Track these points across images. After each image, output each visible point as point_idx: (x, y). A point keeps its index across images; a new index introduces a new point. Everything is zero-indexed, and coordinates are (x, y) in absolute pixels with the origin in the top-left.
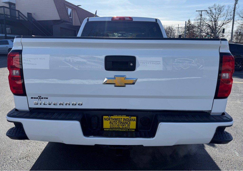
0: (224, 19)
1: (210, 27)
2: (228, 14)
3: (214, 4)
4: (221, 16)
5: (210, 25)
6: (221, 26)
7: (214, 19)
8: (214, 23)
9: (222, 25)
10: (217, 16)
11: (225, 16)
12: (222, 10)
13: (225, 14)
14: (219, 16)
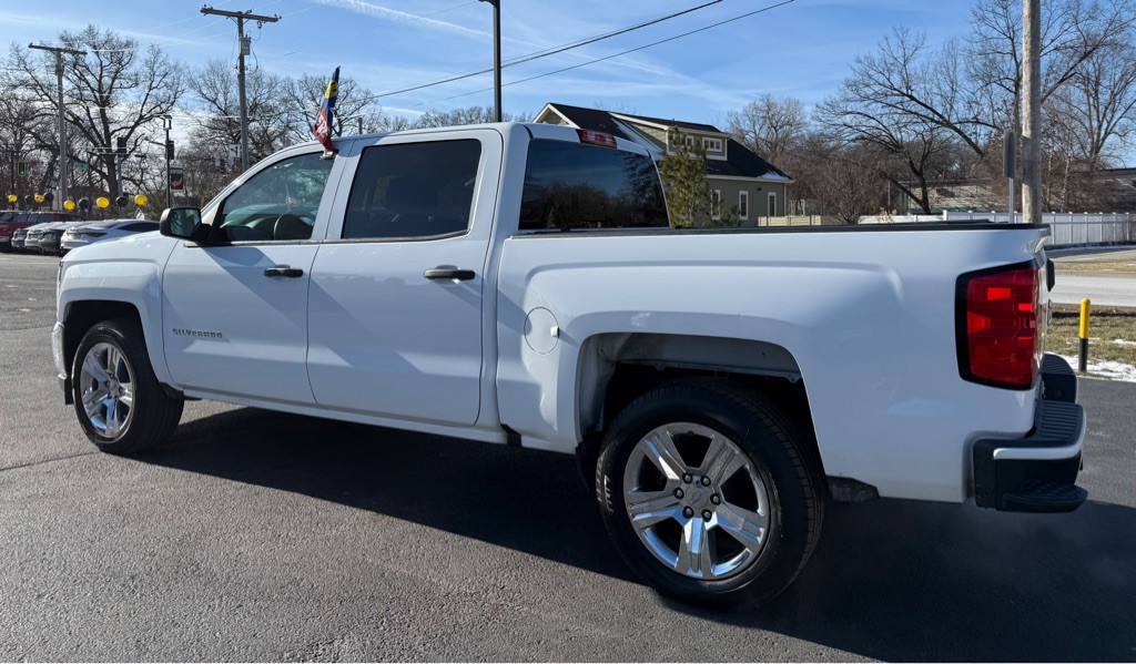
0: (143, 98)
1: (80, 126)
2: (157, 79)
3: (86, 27)
4: (126, 85)
5: (78, 118)
6: (133, 128)
7: (93, 90)
8: (94, 110)
9: (137, 124)
10: (107, 80)
11: (140, 86)
12: (126, 60)
13: (142, 78)
14: (117, 81)
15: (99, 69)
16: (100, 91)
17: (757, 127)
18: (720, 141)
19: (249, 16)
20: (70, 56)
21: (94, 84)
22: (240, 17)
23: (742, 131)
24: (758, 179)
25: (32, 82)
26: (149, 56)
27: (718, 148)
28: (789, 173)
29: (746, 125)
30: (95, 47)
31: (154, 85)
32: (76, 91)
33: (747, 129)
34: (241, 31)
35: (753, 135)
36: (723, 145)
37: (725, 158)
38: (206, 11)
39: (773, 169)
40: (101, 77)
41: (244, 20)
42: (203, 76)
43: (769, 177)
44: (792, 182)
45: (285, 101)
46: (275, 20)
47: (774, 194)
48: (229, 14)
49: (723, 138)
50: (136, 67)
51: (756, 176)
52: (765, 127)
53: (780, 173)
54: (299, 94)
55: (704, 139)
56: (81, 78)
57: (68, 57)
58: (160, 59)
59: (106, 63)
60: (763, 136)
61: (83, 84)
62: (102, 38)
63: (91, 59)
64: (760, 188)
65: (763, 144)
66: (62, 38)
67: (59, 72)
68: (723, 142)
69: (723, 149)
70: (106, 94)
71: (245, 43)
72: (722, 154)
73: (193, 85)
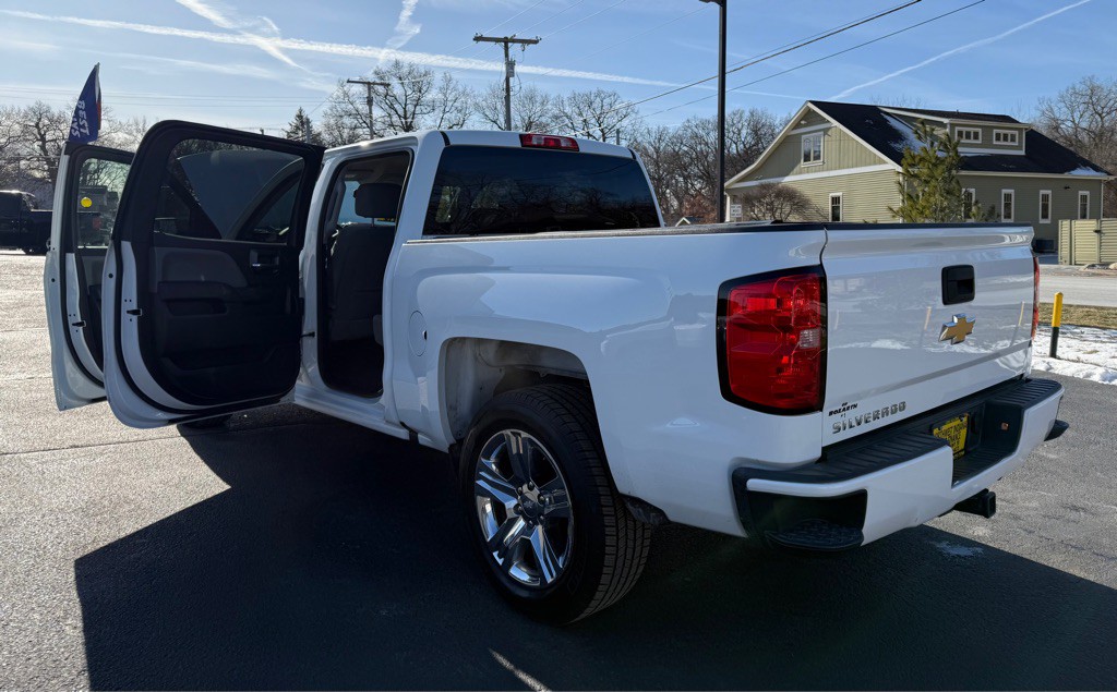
2: (450, 104)
3: (393, 61)
7: (400, 116)
10: (410, 108)
11: (436, 112)
12: (425, 89)
13: (438, 104)
14: (418, 107)
15: (404, 98)
16: (405, 118)
17: (1077, 115)
18: (1016, 133)
19: (514, 41)
20: (382, 87)
21: (401, 112)
22: (506, 41)
23: (1055, 120)
24: (1066, 176)
25: (354, 112)
26: (442, 84)
27: (1013, 140)
28: (1109, 168)
29: (1061, 112)
30: (400, 79)
31: (447, 109)
32: (387, 119)
33: (1063, 117)
34: (507, 55)
35: (1070, 124)
36: (1020, 138)
37: (1023, 153)
38: (478, 39)
39: (1087, 164)
40: (406, 105)
41: (510, 44)
42: (485, 100)
43: (1081, 173)
44: (1112, 178)
45: (557, 117)
46: (536, 42)
47: (1087, 193)
48: (497, 40)
49: (1020, 130)
50: (432, 95)
51: (1062, 173)
52: (1087, 115)
53: (1096, 169)
54: (568, 110)
55: (995, 131)
56: (392, 107)
57: (381, 89)
58: (452, 86)
59: (409, 92)
60: (1084, 125)
61: (393, 112)
62: (405, 70)
63: (397, 90)
64: (1068, 186)
65: (1084, 134)
66: (376, 73)
67: (370, 102)
68: (1020, 134)
69: (1020, 142)
70: (409, 120)
71: (510, 65)
72: (1019, 148)
73: (477, 107)
